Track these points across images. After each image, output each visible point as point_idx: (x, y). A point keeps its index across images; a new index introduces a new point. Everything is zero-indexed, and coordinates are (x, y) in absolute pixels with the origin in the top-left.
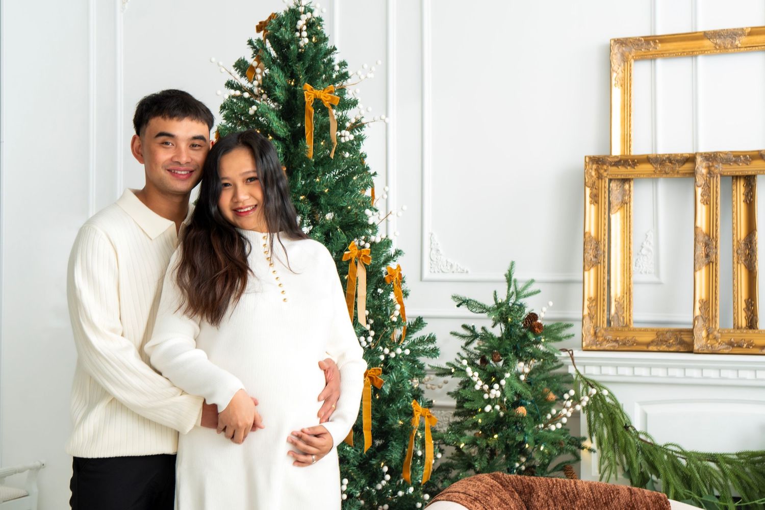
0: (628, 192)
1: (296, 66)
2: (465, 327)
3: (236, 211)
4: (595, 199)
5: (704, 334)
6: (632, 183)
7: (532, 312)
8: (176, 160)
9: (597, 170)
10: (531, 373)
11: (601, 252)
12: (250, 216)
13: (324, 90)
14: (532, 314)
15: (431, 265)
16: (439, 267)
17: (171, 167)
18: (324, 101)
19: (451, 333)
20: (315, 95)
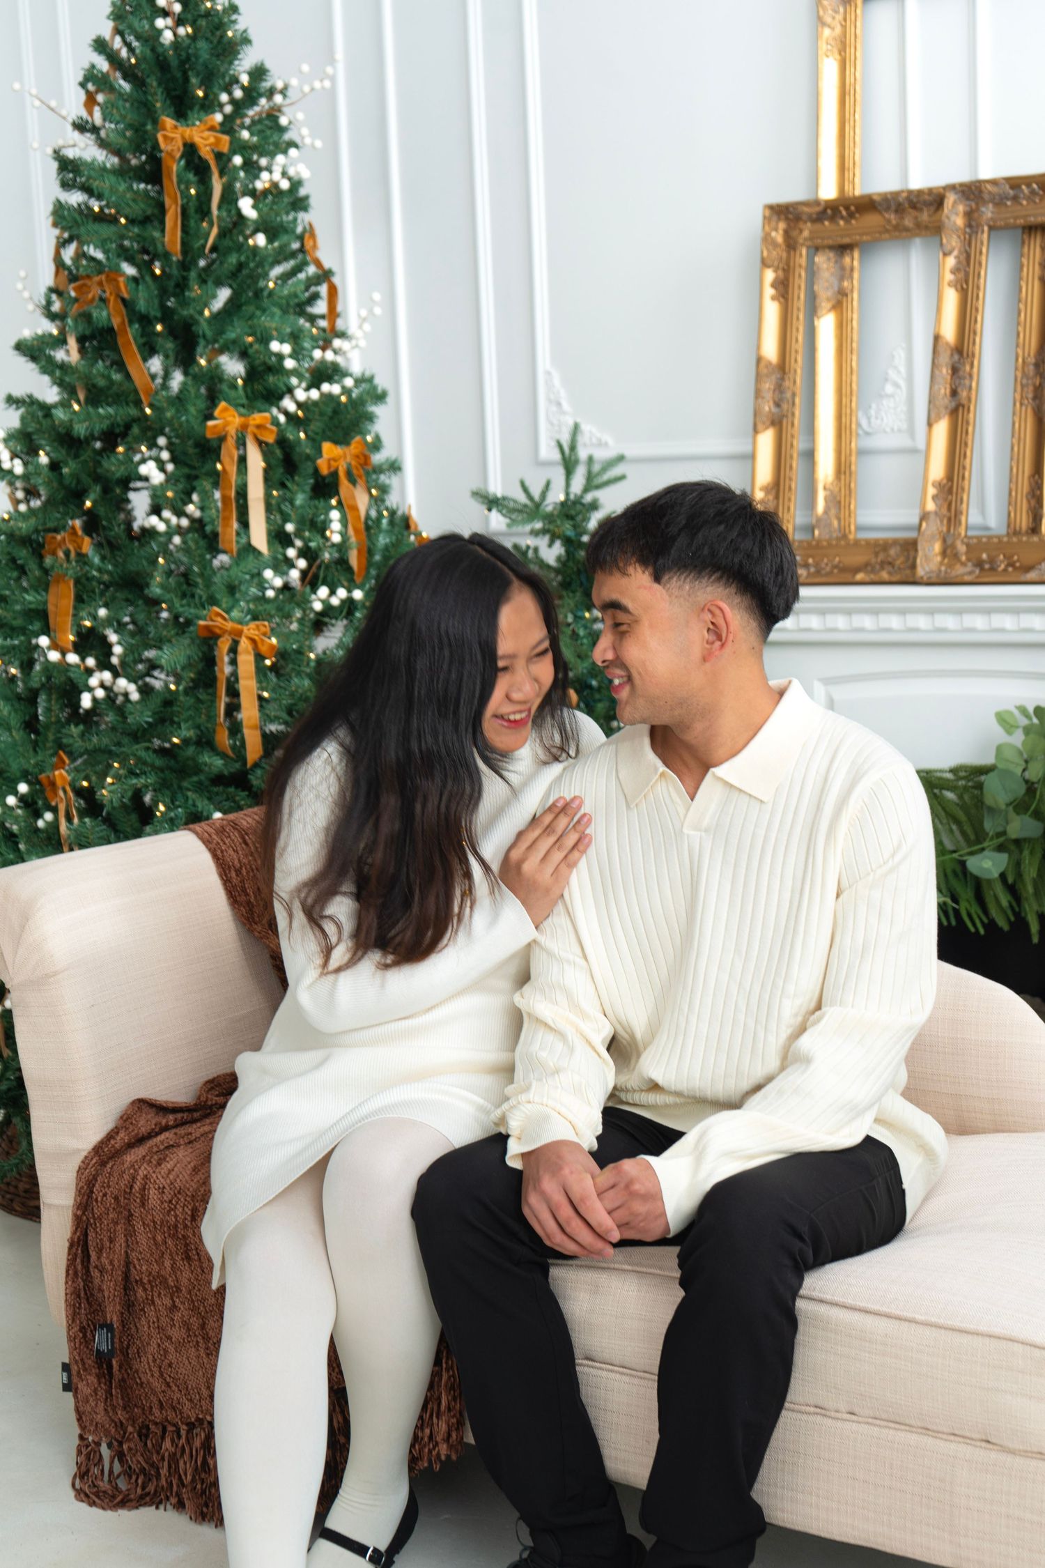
0: (848, 272)
4: (783, 288)
5: (937, 547)
6: (856, 254)
9: (787, 233)
11: (788, 395)
13: (199, 126)
15: (551, 432)
18: (201, 146)
20: (183, 137)
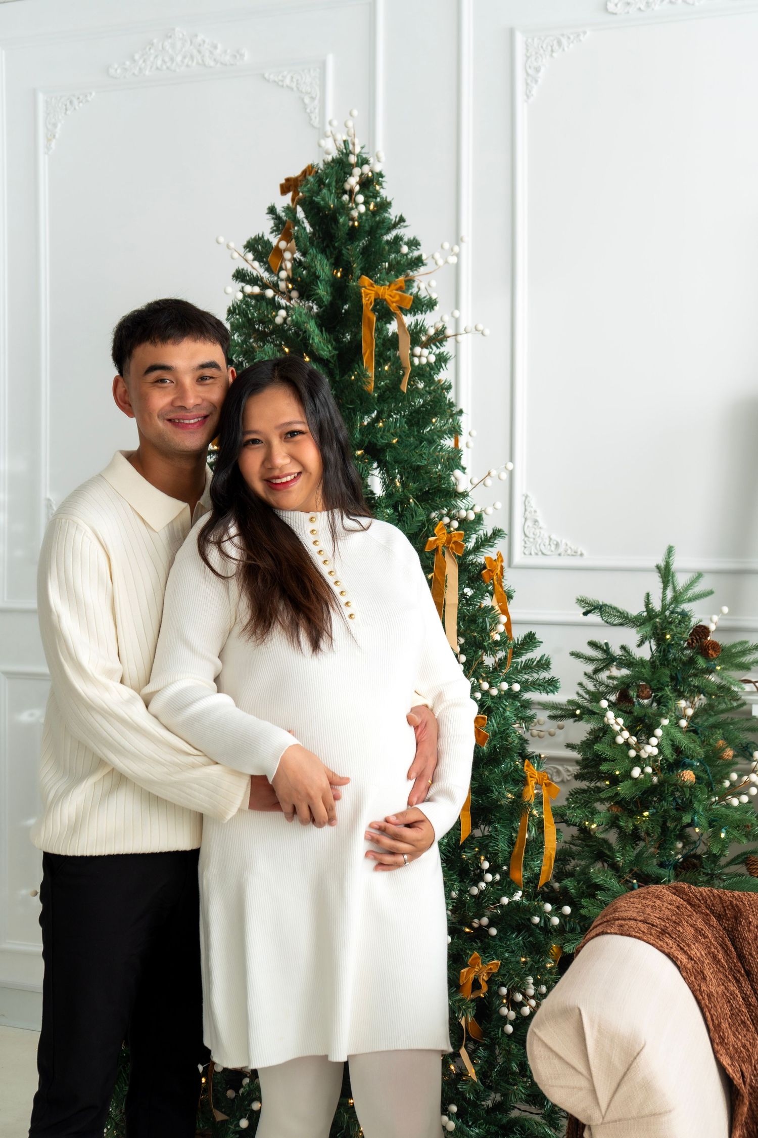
1: (348, 249)
2: (592, 644)
3: (271, 483)
7: (701, 623)
8: (179, 403)
10: (695, 715)
12: (291, 489)
13: (389, 286)
14: (701, 626)
15: (525, 543)
16: (538, 546)
17: (172, 416)
18: (390, 302)
19: (572, 654)
20: (377, 294)
